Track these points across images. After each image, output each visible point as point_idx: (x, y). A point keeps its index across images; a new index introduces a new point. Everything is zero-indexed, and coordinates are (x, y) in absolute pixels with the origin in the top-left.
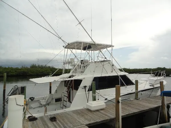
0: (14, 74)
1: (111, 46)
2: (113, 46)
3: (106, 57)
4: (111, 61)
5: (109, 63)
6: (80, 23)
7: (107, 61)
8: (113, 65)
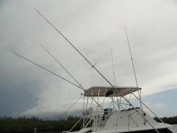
0: (51, 127)
1: (137, 89)
2: (141, 89)
3: (131, 103)
4: (141, 108)
5: (137, 111)
6: (93, 67)
7: (133, 109)
8: (145, 114)
